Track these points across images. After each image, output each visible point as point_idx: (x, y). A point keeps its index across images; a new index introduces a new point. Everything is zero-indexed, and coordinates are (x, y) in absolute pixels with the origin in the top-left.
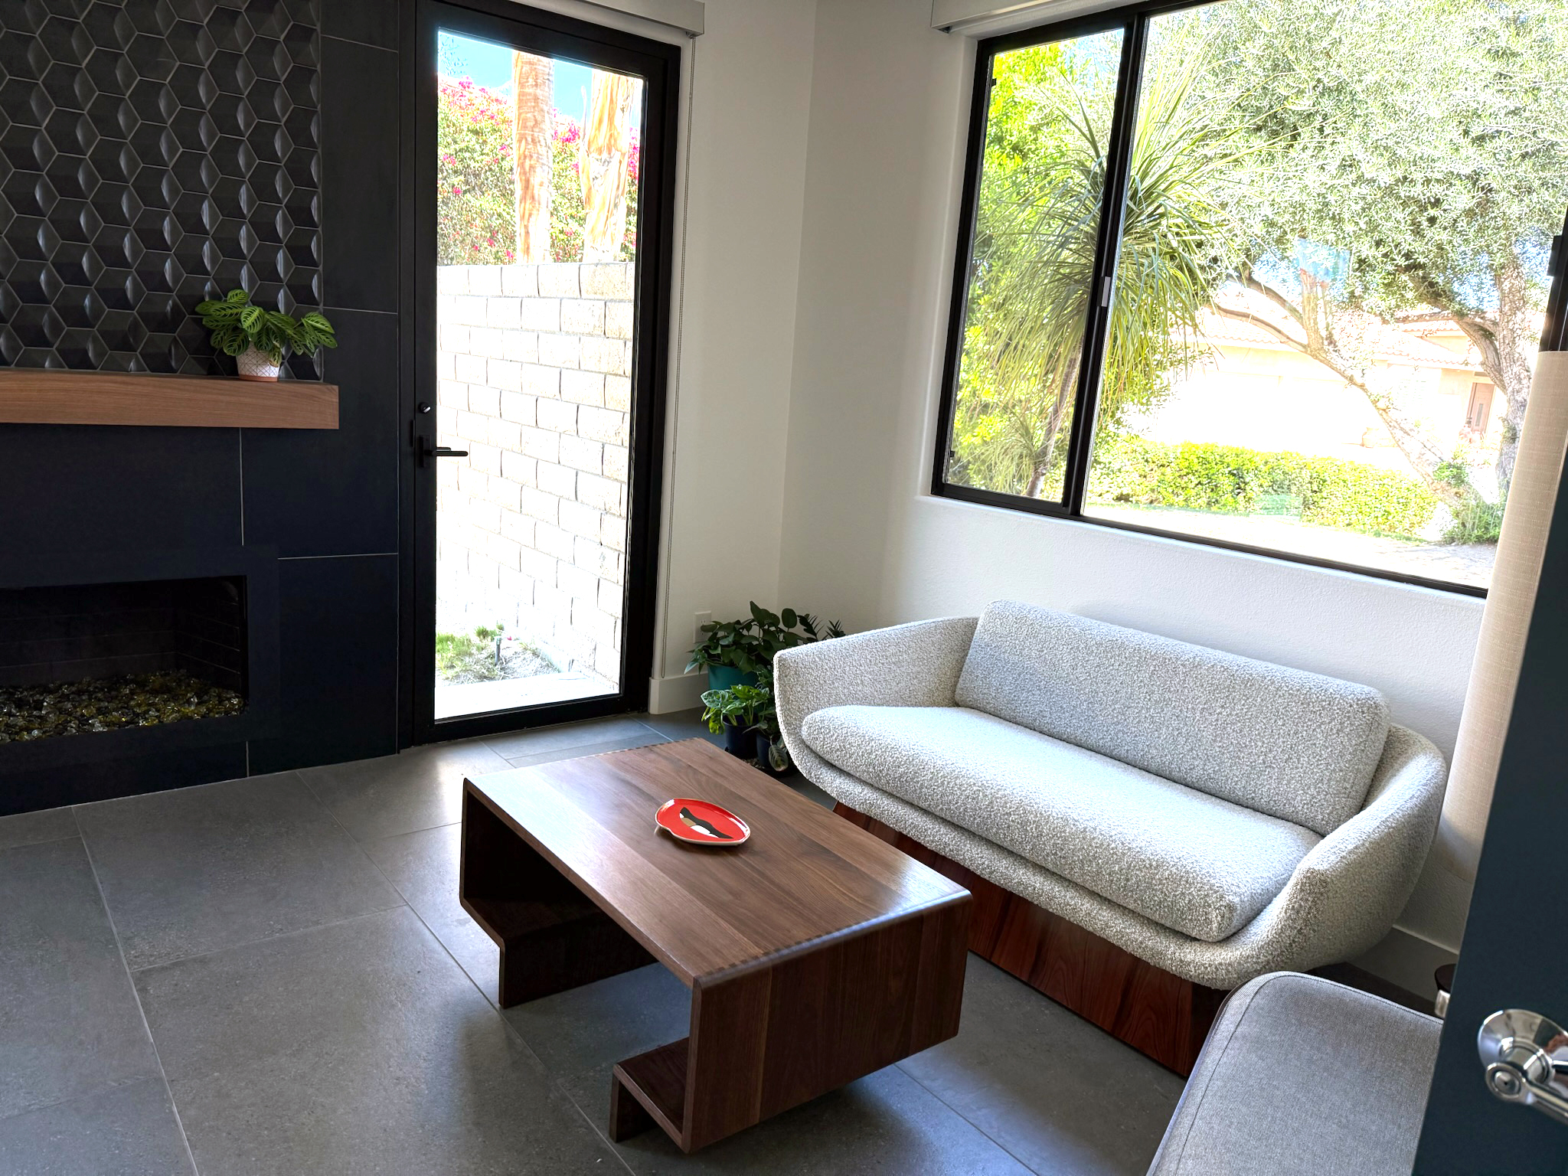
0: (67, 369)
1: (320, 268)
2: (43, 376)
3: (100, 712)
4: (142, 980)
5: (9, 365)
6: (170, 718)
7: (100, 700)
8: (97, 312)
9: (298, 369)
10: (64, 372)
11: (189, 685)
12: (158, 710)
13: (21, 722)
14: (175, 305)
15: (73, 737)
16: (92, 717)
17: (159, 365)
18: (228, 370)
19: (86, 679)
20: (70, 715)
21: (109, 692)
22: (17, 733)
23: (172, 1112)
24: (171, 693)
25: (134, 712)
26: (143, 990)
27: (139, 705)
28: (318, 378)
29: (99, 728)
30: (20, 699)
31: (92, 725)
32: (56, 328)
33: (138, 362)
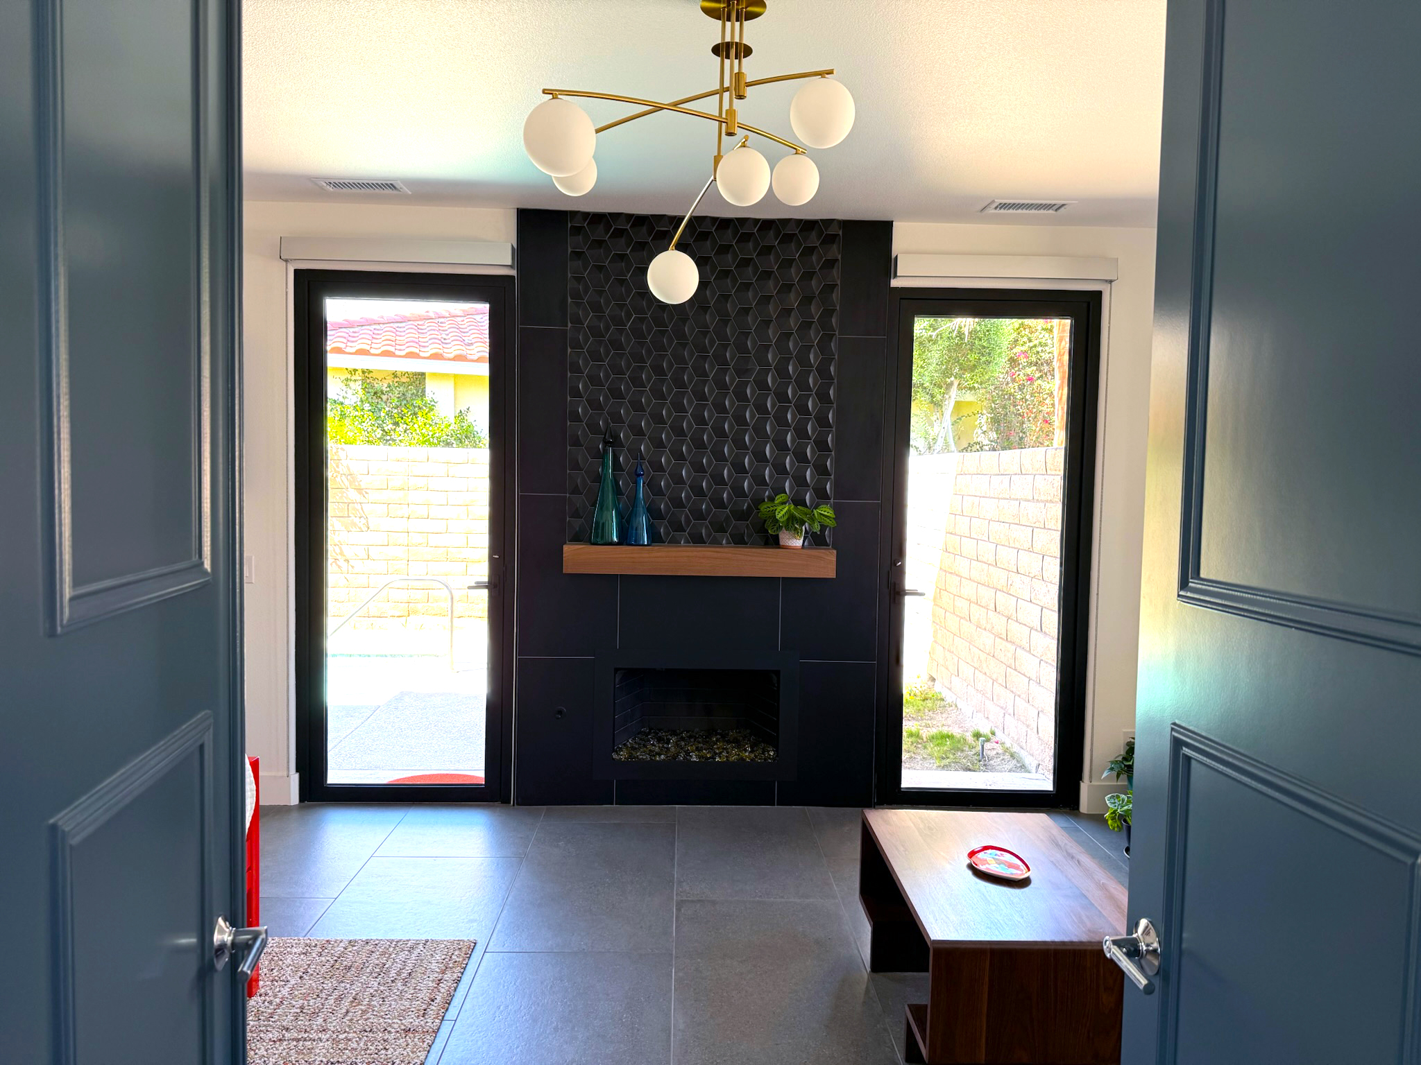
0: (692, 544)
1: (832, 477)
2: (680, 549)
3: (698, 749)
4: (680, 905)
5: (665, 543)
6: (733, 758)
7: (699, 743)
8: (709, 511)
9: (816, 540)
10: (691, 547)
11: (749, 740)
12: (728, 753)
13: (657, 749)
14: (749, 505)
15: (681, 761)
16: (693, 752)
17: (739, 541)
18: (774, 542)
19: (697, 730)
20: (682, 749)
21: (705, 738)
22: (654, 756)
23: (672, 972)
24: (738, 744)
25: (715, 752)
26: (678, 910)
27: (718, 748)
28: (828, 545)
29: (694, 759)
30: (660, 737)
31: (691, 756)
32: (688, 521)
33: (727, 539)
